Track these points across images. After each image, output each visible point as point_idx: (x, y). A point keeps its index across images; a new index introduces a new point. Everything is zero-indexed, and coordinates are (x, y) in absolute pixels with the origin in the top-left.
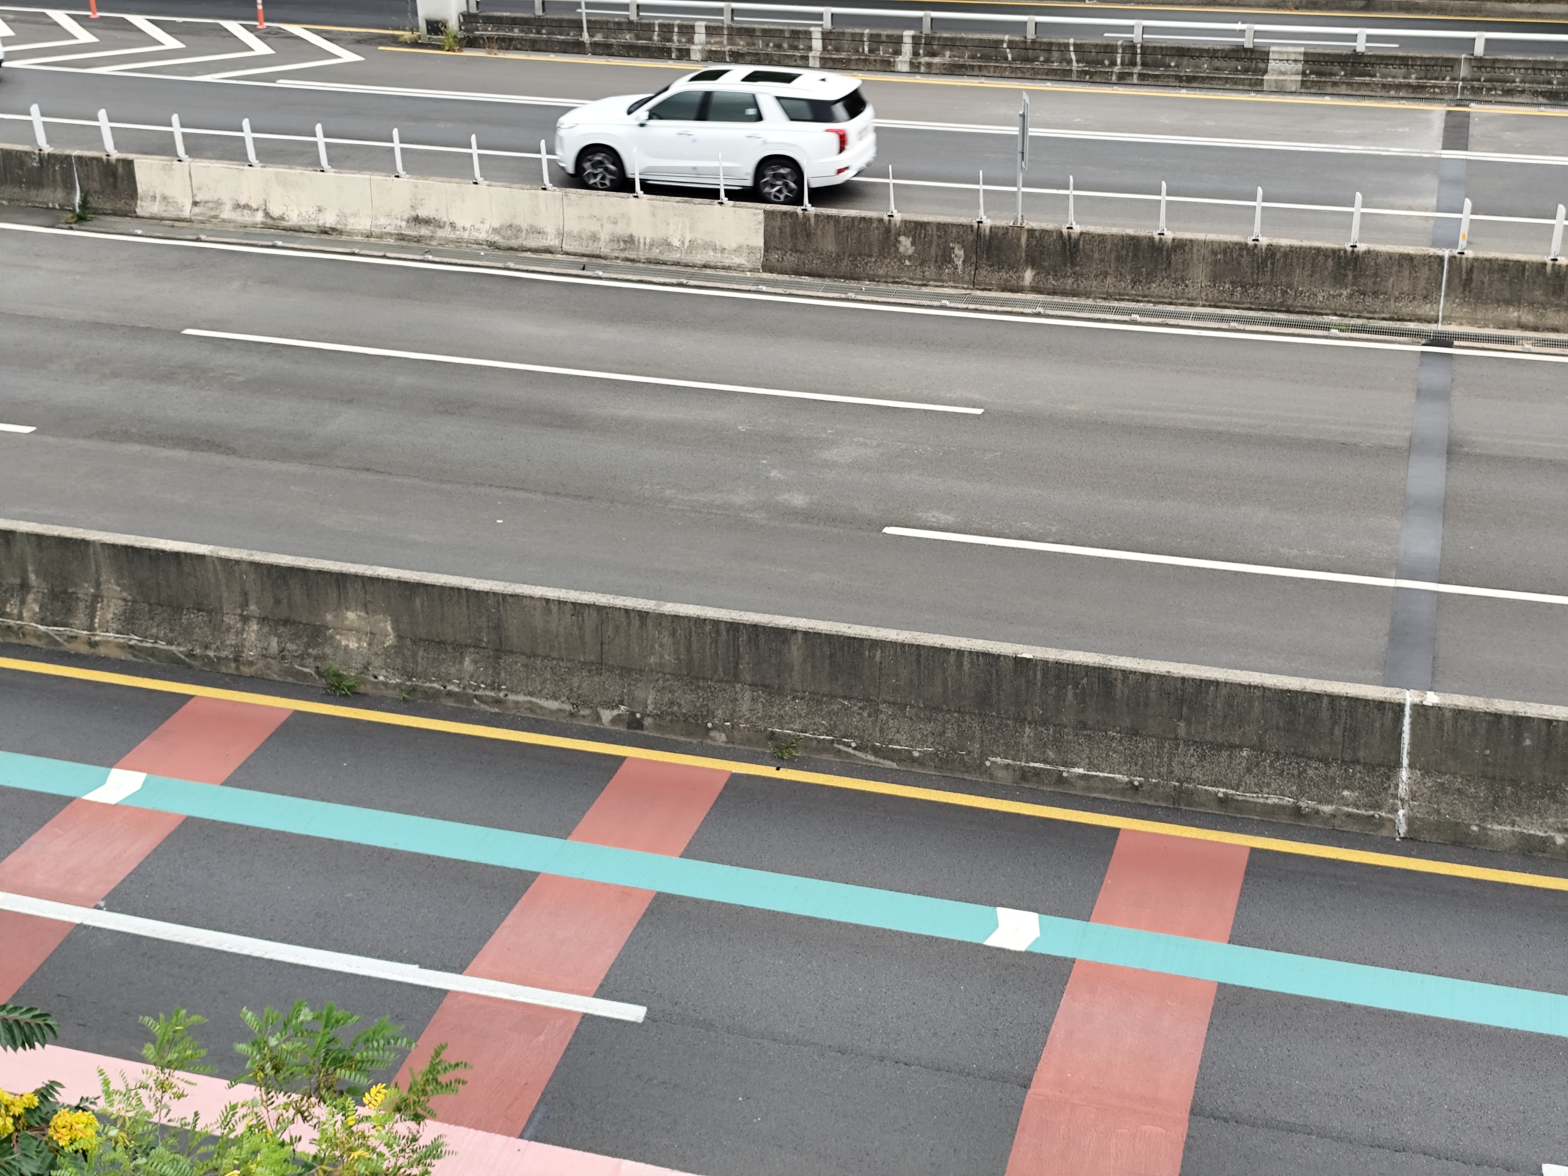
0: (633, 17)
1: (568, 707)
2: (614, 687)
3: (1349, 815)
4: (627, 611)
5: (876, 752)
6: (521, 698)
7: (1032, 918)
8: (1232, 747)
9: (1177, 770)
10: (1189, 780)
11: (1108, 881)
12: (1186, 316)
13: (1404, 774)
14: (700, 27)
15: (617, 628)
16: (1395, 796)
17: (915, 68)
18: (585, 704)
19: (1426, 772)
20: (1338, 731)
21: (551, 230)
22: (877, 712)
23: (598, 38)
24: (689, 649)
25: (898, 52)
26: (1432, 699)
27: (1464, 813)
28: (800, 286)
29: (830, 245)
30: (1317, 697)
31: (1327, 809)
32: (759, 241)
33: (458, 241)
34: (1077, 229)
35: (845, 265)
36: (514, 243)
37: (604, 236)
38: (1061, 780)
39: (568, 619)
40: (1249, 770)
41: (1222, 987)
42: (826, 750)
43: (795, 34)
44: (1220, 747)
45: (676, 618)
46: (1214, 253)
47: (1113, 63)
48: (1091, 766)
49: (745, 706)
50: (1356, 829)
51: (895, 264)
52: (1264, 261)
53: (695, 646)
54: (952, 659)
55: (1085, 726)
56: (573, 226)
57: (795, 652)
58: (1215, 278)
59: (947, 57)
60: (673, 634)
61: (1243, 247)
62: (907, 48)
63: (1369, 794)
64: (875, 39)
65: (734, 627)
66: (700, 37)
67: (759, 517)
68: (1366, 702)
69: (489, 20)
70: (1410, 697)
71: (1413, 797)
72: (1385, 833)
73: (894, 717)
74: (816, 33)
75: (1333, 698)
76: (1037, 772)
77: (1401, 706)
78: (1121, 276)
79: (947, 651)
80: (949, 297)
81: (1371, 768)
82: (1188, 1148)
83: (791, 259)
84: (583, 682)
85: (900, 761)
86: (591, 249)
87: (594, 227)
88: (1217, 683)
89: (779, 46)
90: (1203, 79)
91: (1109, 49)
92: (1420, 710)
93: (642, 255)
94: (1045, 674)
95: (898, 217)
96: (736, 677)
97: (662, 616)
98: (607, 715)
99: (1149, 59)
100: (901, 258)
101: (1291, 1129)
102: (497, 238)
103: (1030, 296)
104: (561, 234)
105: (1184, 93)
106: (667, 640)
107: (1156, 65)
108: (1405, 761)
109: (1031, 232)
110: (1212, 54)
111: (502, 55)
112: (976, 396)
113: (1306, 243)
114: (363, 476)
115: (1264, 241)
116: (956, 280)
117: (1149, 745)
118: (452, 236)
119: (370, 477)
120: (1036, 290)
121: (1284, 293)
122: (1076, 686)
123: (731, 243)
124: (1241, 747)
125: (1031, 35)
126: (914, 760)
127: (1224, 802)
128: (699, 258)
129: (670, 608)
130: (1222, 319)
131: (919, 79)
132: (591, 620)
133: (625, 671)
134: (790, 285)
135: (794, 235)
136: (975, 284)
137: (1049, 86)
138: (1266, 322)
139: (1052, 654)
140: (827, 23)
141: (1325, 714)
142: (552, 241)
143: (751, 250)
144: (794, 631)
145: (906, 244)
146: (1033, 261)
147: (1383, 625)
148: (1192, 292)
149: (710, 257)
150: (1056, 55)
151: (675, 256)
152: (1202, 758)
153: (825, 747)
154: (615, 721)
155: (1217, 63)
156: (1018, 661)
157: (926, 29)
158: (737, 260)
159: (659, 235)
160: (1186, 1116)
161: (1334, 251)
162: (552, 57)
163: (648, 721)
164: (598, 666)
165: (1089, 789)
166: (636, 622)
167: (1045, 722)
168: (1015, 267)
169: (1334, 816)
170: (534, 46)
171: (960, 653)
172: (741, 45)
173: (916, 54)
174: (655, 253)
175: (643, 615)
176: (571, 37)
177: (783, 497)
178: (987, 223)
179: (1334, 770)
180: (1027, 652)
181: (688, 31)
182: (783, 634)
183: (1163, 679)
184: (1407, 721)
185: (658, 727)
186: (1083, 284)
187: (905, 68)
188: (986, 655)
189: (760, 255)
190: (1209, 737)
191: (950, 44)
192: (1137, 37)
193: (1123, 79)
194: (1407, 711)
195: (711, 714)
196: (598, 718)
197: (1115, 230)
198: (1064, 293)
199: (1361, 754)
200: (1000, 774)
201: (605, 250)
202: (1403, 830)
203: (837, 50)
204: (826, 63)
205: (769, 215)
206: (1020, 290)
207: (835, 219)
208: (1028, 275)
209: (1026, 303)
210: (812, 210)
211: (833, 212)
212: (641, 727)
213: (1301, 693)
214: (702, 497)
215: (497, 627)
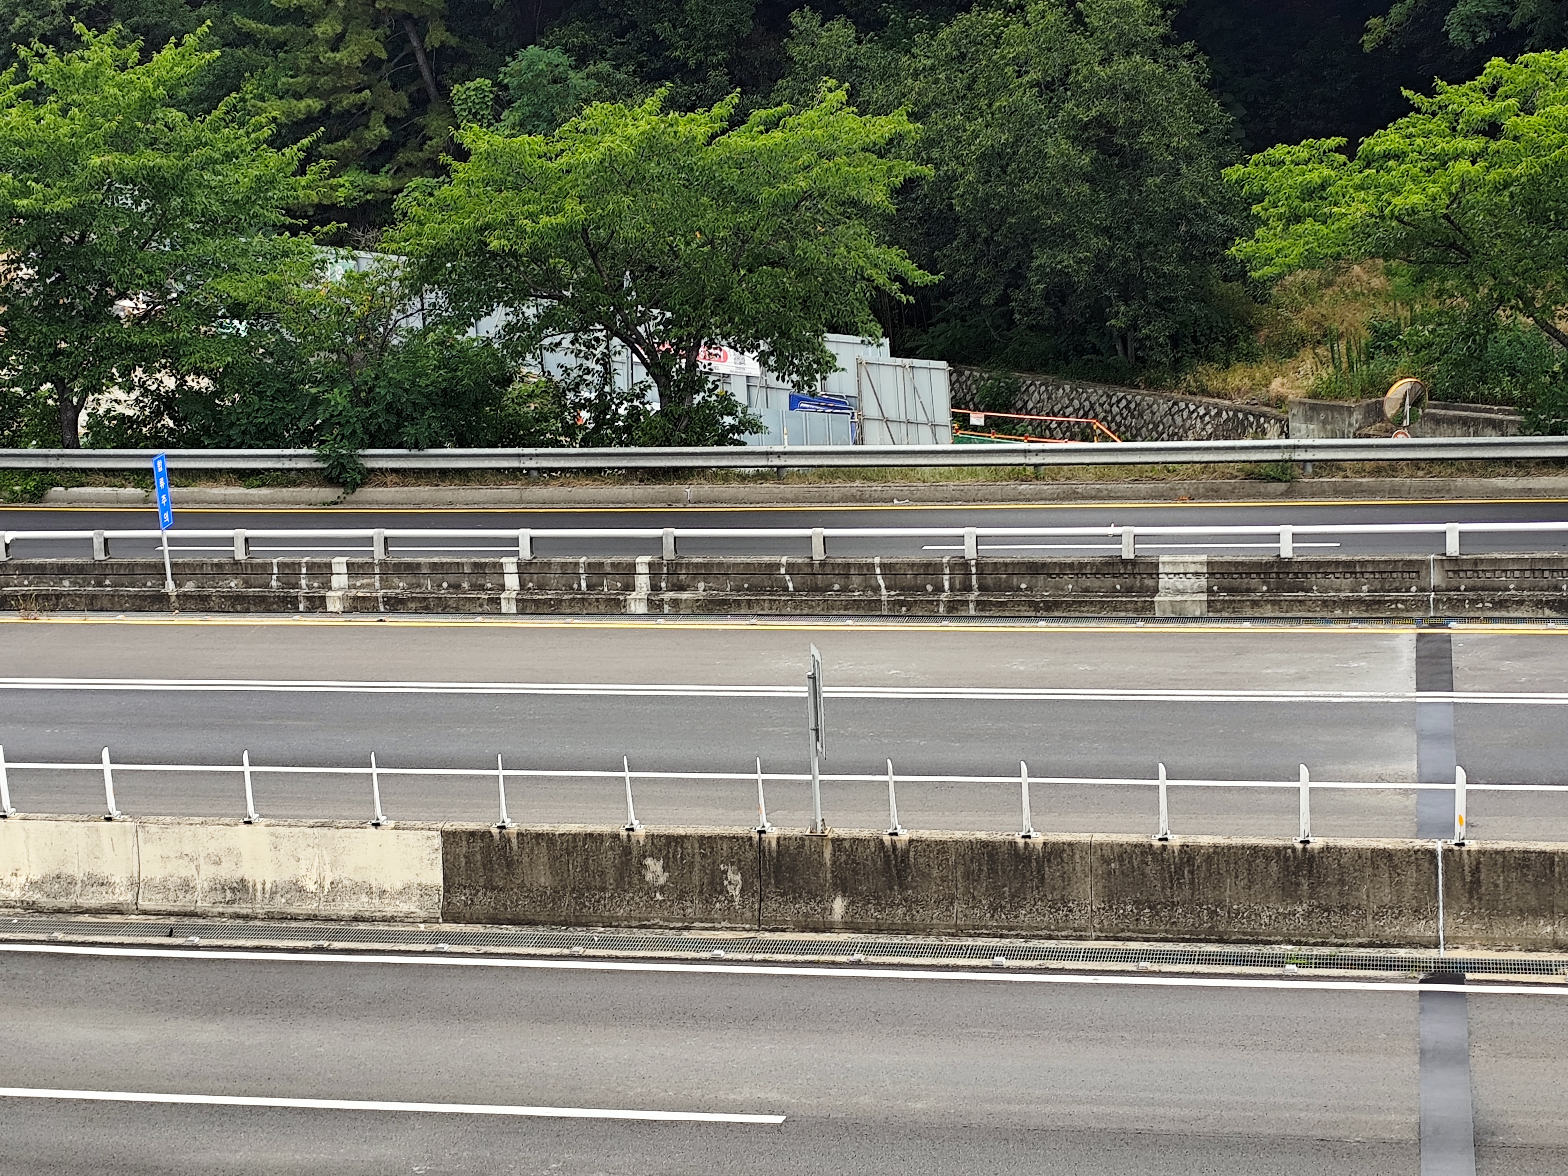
0: (240, 555)
12: (1073, 955)
14: (339, 564)
17: (655, 608)
21: (120, 878)
23: (190, 587)
25: (630, 587)
28: (499, 940)
29: (543, 878)
32: (436, 877)
34: (904, 835)
35: (567, 906)
36: (64, 902)
37: (201, 883)
43: (478, 567)
46: (1106, 861)
47: (939, 589)
51: (640, 899)
52: (1179, 870)
56: (153, 871)
58: (1111, 898)
59: (700, 592)
61: (1146, 850)
62: (643, 582)
64: (595, 569)
66: (340, 580)
69: (25, 570)
74: (510, 565)
78: (973, 901)
80: (725, 945)
83: (485, 901)
86: (183, 903)
87: (186, 871)
89: (457, 587)
90: (1069, 605)
91: (932, 569)
93: (260, 908)
95: (641, 831)
99: (990, 580)
100: (650, 890)
102: (37, 896)
103: (843, 937)
104: (135, 884)
105: (1043, 626)
107: (1000, 588)
109: (837, 842)
110: (1078, 569)
111: (43, 619)
112: (774, 1096)
113: (1236, 841)
115: (1175, 841)
116: (732, 918)
120: (850, 926)
121: (1213, 914)
123: (394, 881)
125: (818, 554)
128: (346, 907)
130: (1126, 956)
131: (662, 623)
134: (484, 939)
135: (488, 865)
136: (761, 924)
137: (850, 625)
138: (1190, 958)
140: (525, 552)
142: (123, 896)
143: (425, 890)
145: (655, 871)
146: (843, 886)
148: (1080, 919)
149: (361, 904)
150: (856, 581)
151: (310, 907)
155: (1086, 582)
157: (669, 553)
158: (404, 907)
159: (285, 876)
161: (1278, 851)
162: (121, 619)
168: (818, 895)
170: (93, 604)
172: (400, 586)
173: (655, 588)
174: (279, 904)
176: (149, 586)
178: (773, 833)
181: (323, 571)
186: (920, 915)
187: (642, 608)
189: (437, 898)
191: (705, 572)
192: (970, 551)
193: (954, 610)
197: (958, 835)
198: (892, 930)
201: (203, 905)
203: (541, 588)
204: (526, 607)
205: (449, 838)
206: (828, 928)
207: (548, 839)
208: (839, 906)
209: (837, 948)
210: (513, 827)
211: (546, 828)
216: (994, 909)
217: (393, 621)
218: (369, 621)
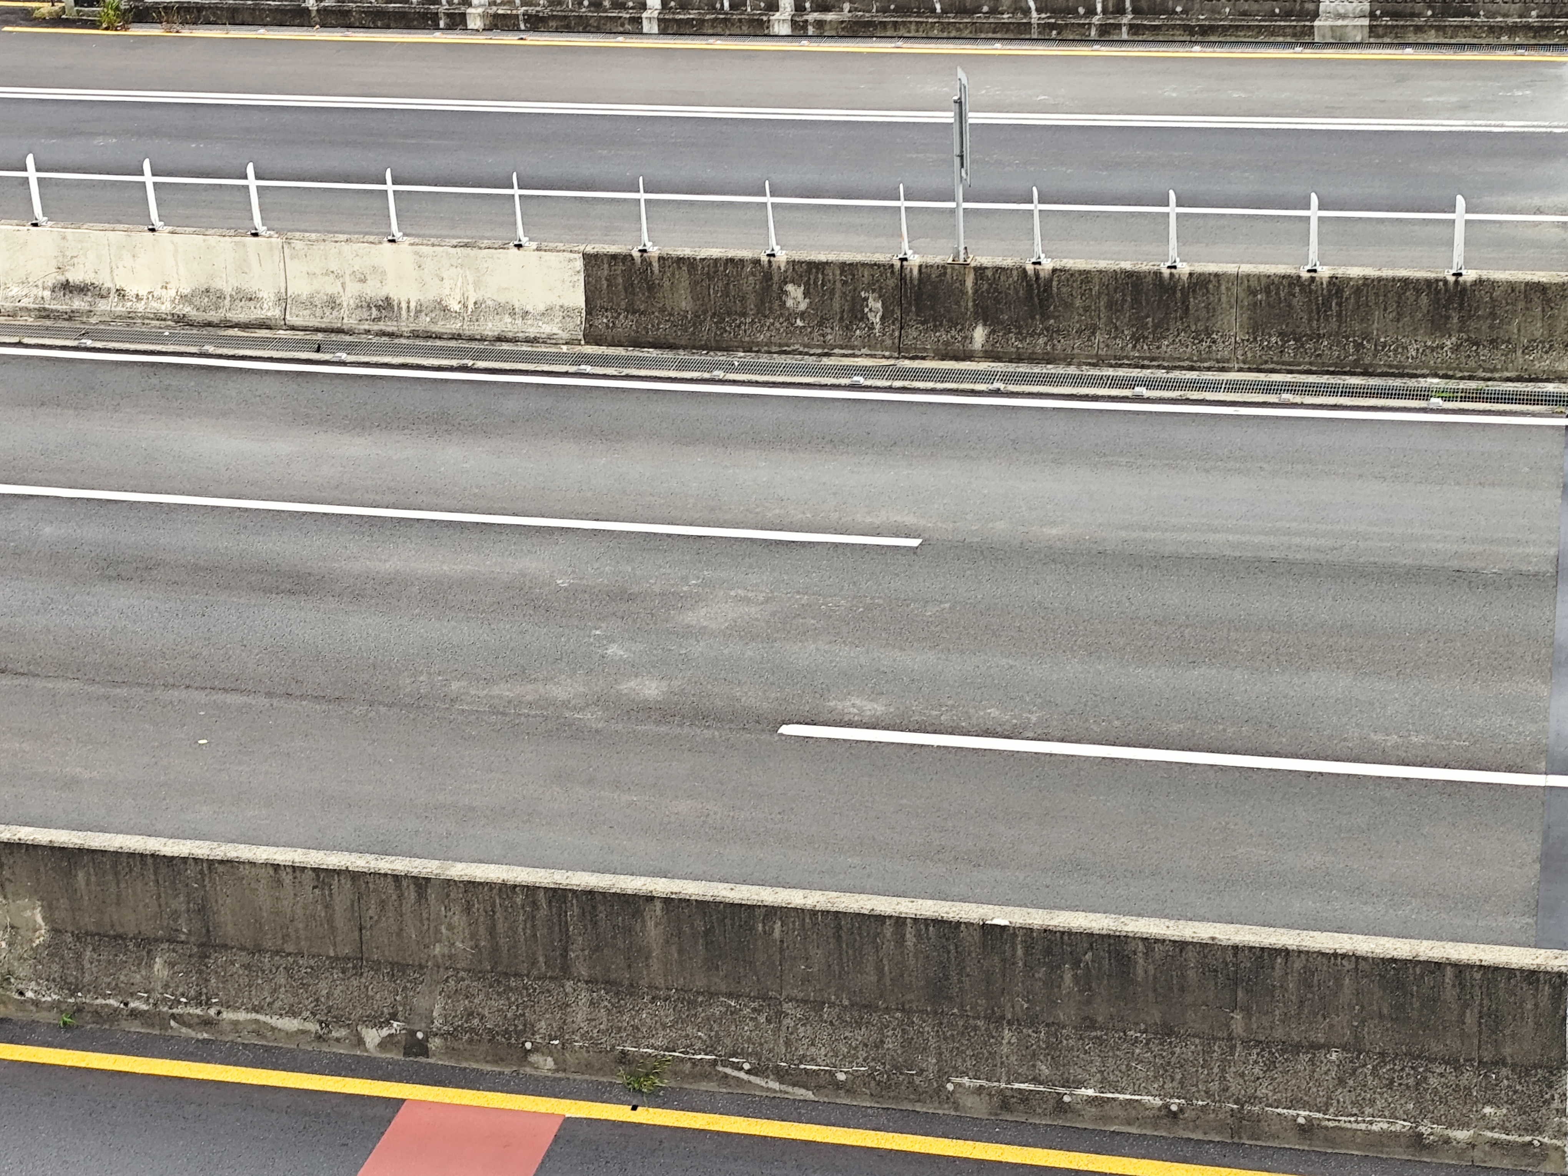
1: (313, 1027)
2: (382, 994)
3: (1494, 1143)
4: (397, 878)
5: (781, 1075)
6: (242, 1016)
8: (1314, 1047)
9: (1234, 1086)
10: (1253, 1099)
12: (1215, 386)
15: (383, 904)
17: (799, 29)
18: (338, 1021)
20: (1470, 1019)
22: (781, 1014)
23: (329, 2)
24: (492, 931)
25: (773, 8)
28: (641, 363)
29: (684, 303)
30: (1436, 967)
31: (1462, 1135)
32: (577, 299)
33: (130, 316)
34: (1048, 264)
35: (708, 330)
36: (213, 316)
37: (347, 299)
38: (1061, 1107)
39: (309, 894)
40: (1341, 1082)
42: (706, 1077)
44: (1297, 1048)
45: (471, 886)
46: (1253, 292)
47: (1091, 12)
48: (1105, 1084)
49: (580, 1015)
50: (1506, 1162)
51: (781, 325)
52: (1327, 302)
53: (501, 927)
54: (888, 930)
55: (1092, 1025)
56: (300, 287)
57: (652, 930)
58: (1256, 330)
59: (845, 12)
60: (468, 909)
61: (1294, 281)
62: (787, 2)
63: (1522, 1111)
65: (559, 895)
67: (592, 717)
68: (1510, 973)
72: (1549, 1167)
73: (805, 1021)
75: (1461, 969)
76: (1025, 1097)
77: (1563, 977)
78: (1115, 331)
79: (880, 919)
80: (863, 371)
81: (1523, 1070)
83: (626, 324)
84: (334, 988)
85: (818, 1088)
86: (330, 319)
87: (333, 288)
88: (1285, 952)
89: (597, 5)
90: (1225, 29)
93: (405, 326)
94: (1028, 948)
95: (782, 257)
96: (566, 971)
97: (449, 883)
98: (372, 1036)
99: (1144, 3)
100: (790, 316)
102: (187, 310)
103: (983, 366)
104: (283, 300)
105: (1195, 55)
106: (458, 919)
107: (1155, 12)
109: (980, 271)
111: (186, 32)
112: (910, 520)
113: (1387, 273)
115: (1324, 272)
116: (872, 346)
117: (1190, 1050)
118: (120, 309)
120: (990, 355)
121: (1359, 346)
122: (1076, 964)
123: (537, 304)
124: (1327, 1047)
126: (838, 1086)
127: (1307, 1130)
128: (491, 327)
129: (460, 871)
130: (1269, 388)
131: (806, 45)
132: (343, 894)
133: (398, 968)
134: (627, 361)
135: (629, 287)
136: (901, 351)
137: (998, 49)
138: (1333, 391)
139: (1038, 918)
141: (1450, 993)
142: (270, 311)
143: (567, 312)
144: (650, 899)
145: (795, 296)
146: (984, 315)
147: (1531, 846)
148: (1223, 351)
149: (506, 324)
150: (1006, 3)
151: (454, 326)
152: (1270, 1066)
153: (703, 1072)
154: (383, 1045)
155: (1244, 5)
156: (988, 930)
158: (547, 329)
159: (429, 295)
161: (1429, 283)
162: (262, 33)
163: (435, 1043)
164: (356, 962)
165: (1106, 1119)
166: (411, 895)
167: (1032, 1021)
168: (959, 323)
169: (1472, 1144)
170: (234, 16)
171: (899, 921)
172: (541, 3)
173: (799, 8)
174: (424, 323)
175: (421, 883)
176: (289, 2)
177: (629, 686)
178: (915, 260)
179: (1468, 1077)
180: (1000, 916)
182: (633, 904)
183: (1205, 948)
185: (450, 1051)
186: (1061, 345)
187: (786, 29)
188: (939, 923)
189: (580, 319)
190: (1279, 1033)
193: (1106, 34)
195: (530, 1029)
196: (361, 1042)
197: (1102, 264)
198: (1033, 359)
199: (1507, 1051)
200: (969, 1101)
201: (349, 322)
203: (684, 7)
204: (668, 27)
205: (591, 260)
206: (968, 356)
207: (690, 263)
208: (979, 334)
209: (976, 376)
210: (654, 251)
211: (686, 252)
212: (425, 1052)
213: (1414, 962)
214: (504, 691)
215: (202, 910)
216: (1136, 339)
217: (534, 40)
218: (510, 39)
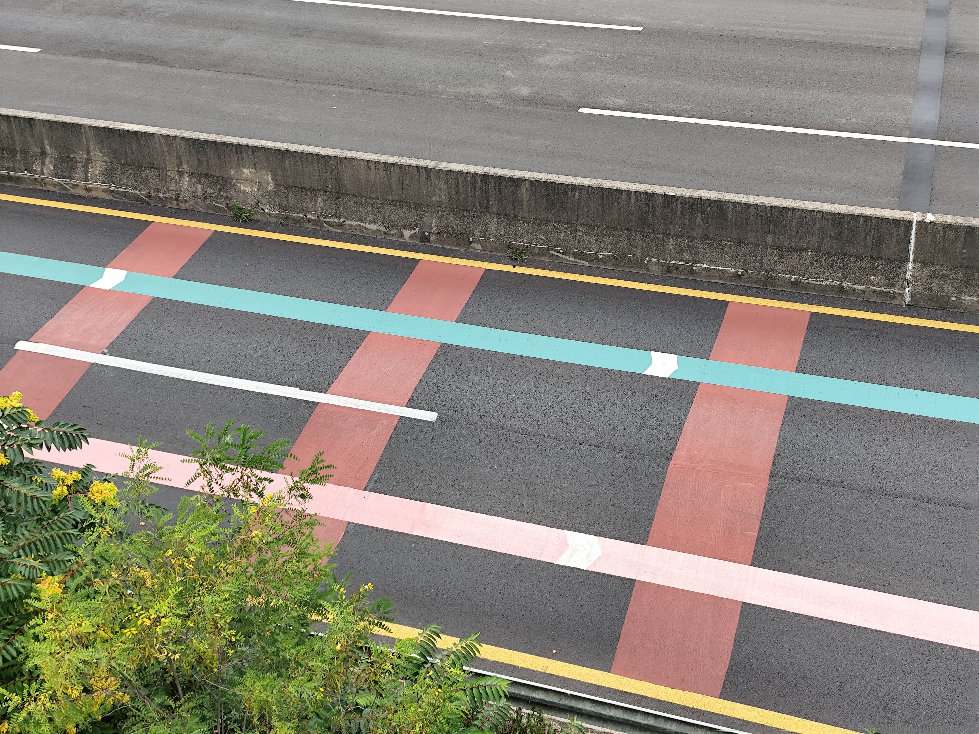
1: (383, 229)
2: (411, 217)
3: (874, 291)
4: (418, 168)
5: (575, 255)
6: (354, 223)
7: (673, 358)
8: (801, 249)
9: (766, 265)
10: (773, 270)
11: (720, 334)
13: (910, 265)
15: (412, 179)
16: (904, 279)
18: (393, 227)
19: (924, 264)
20: (869, 239)
22: (577, 230)
24: (457, 192)
26: (930, 218)
27: (947, 289)
30: (857, 217)
31: (860, 287)
38: (692, 272)
39: (381, 173)
40: (811, 264)
41: (791, 398)
42: (544, 255)
44: (794, 250)
45: (449, 172)
48: (711, 262)
49: (493, 228)
50: (878, 300)
53: (461, 190)
54: (624, 196)
55: (708, 238)
57: (524, 193)
60: (447, 182)
63: (887, 278)
65: (485, 177)
67: (499, 103)
68: (887, 220)
70: (916, 217)
71: (915, 280)
72: (896, 302)
73: (587, 233)
75: (867, 218)
76: (677, 267)
77: (910, 223)
79: (621, 191)
81: (889, 262)
82: (768, 496)
84: (391, 213)
85: (591, 261)
88: (793, 209)
92: (922, 225)
94: (683, 206)
96: (487, 209)
97: (440, 170)
98: (407, 234)
101: (832, 485)
106: (443, 186)
108: (911, 258)
112: (638, 19)
114: (248, 78)
117: (748, 249)
119: (251, 79)
122: (703, 212)
124: (807, 250)
126: (599, 260)
127: (795, 284)
129: (444, 166)
132: (395, 174)
133: (418, 206)
139: (688, 193)
141: (861, 228)
144: (524, 180)
147: (899, 168)
152: (782, 257)
153: (543, 252)
154: (411, 237)
156: (666, 197)
160: (767, 477)
163: (433, 237)
164: (401, 203)
165: (711, 277)
166: (424, 175)
167: (682, 236)
169: (864, 292)
171: (629, 192)
175: (428, 170)
177: (515, 89)
179: (865, 264)
180: (672, 191)
182: (517, 182)
183: (758, 207)
184: (913, 232)
185: (439, 241)
188: (645, 193)
190: (786, 244)
194: (914, 226)
195: (472, 233)
196: (402, 236)
199: (883, 253)
200: (653, 268)
202: (908, 300)
212: (428, 241)
213: (847, 215)
214: (462, 90)
215: (337, 178)
